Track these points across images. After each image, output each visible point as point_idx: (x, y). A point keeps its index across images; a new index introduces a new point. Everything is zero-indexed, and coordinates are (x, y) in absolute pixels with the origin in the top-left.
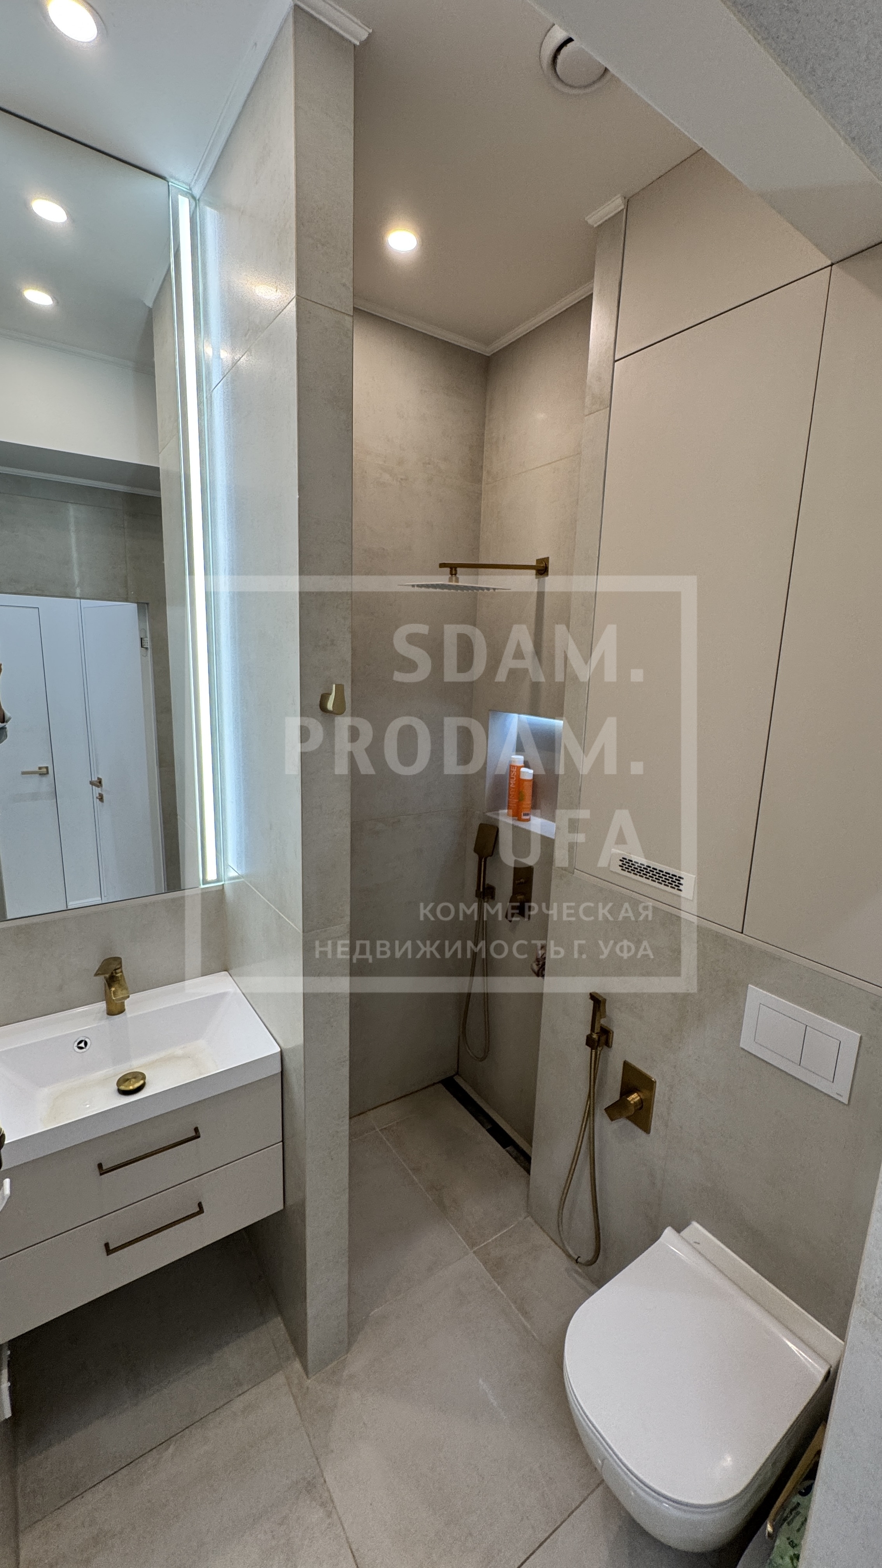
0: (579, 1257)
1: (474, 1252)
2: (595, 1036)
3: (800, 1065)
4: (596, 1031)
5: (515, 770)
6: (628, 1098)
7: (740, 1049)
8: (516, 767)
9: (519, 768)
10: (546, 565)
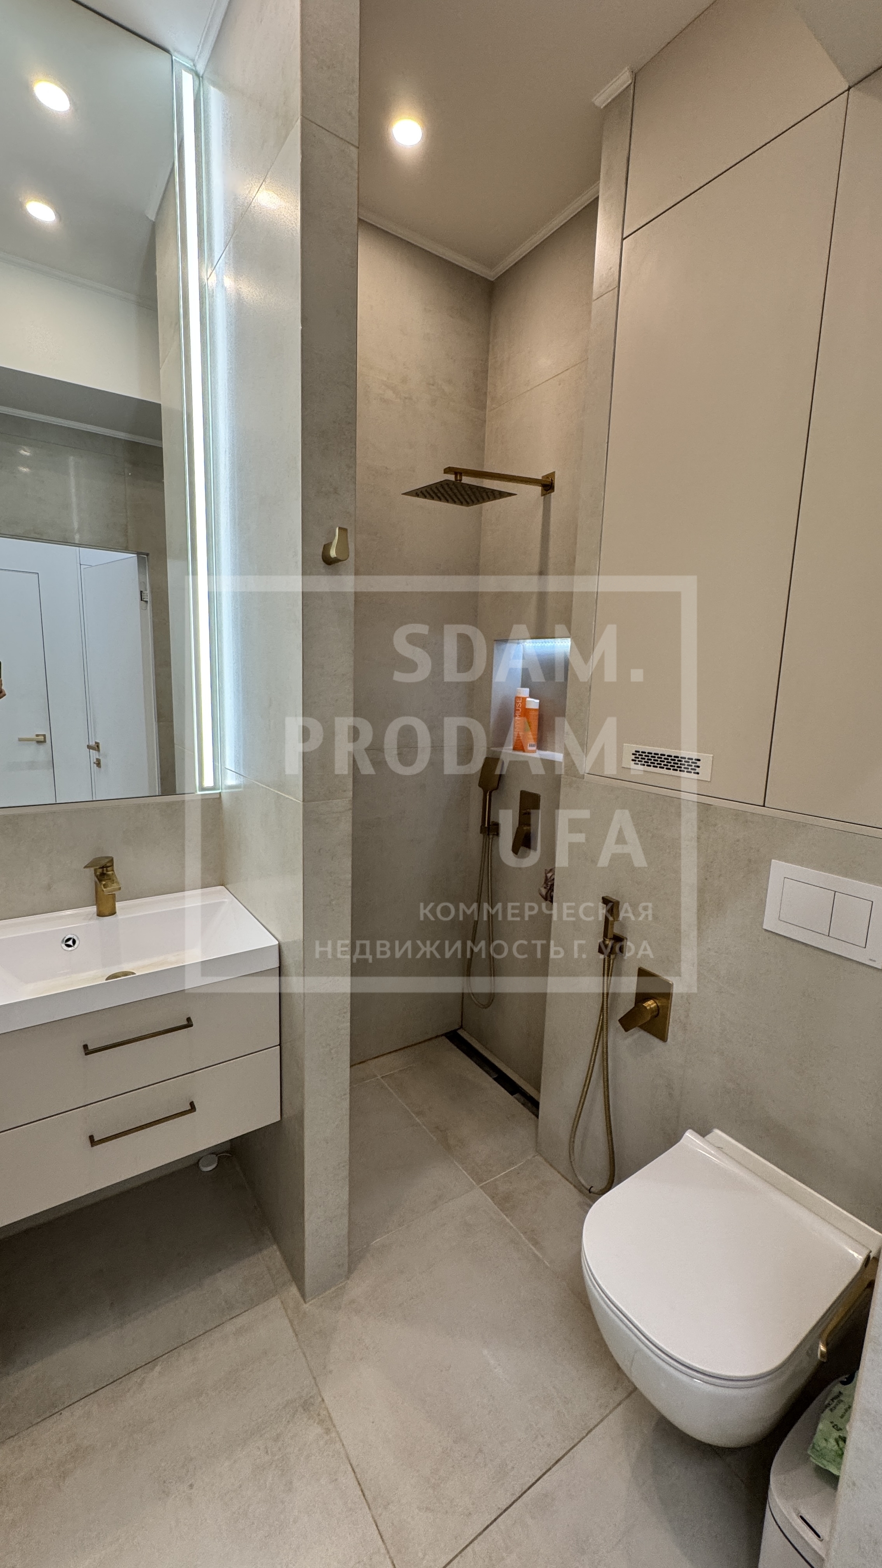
0: (592, 1186)
1: (481, 1188)
2: (607, 943)
3: (829, 936)
4: (609, 937)
5: (521, 701)
6: (644, 1004)
7: (764, 931)
8: (521, 699)
9: (524, 699)
10: (552, 480)
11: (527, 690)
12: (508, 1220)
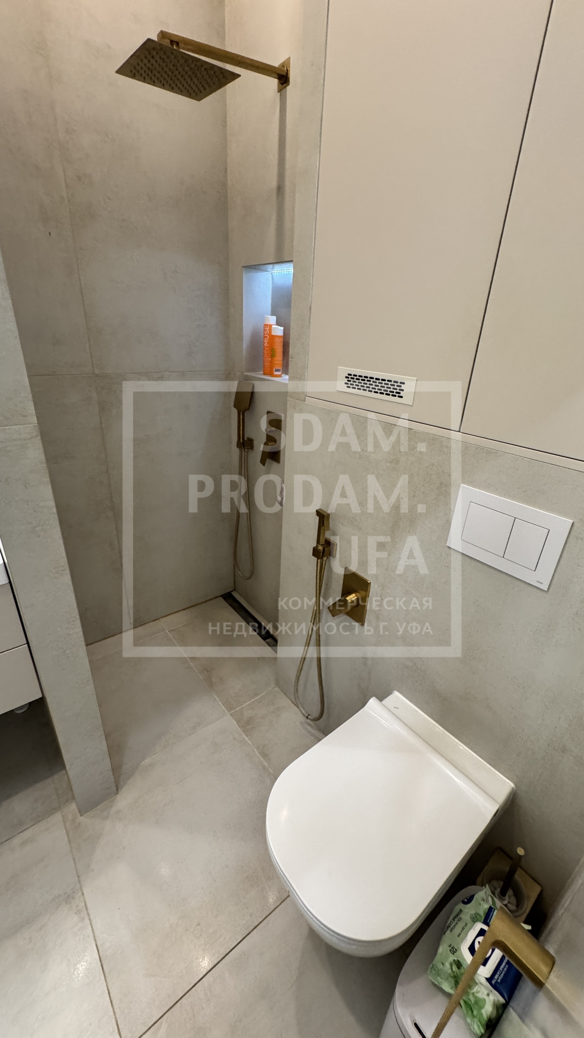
0: (309, 715)
1: (231, 715)
2: (320, 548)
3: (503, 557)
4: (321, 543)
5: (268, 329)
6: (346, 598)
7: (447, 547)
8: (268, 326)
9: (271, 326)
10: (287, 70)
11: (275, 318)
12: (247, 739)
